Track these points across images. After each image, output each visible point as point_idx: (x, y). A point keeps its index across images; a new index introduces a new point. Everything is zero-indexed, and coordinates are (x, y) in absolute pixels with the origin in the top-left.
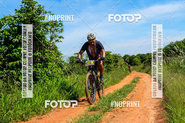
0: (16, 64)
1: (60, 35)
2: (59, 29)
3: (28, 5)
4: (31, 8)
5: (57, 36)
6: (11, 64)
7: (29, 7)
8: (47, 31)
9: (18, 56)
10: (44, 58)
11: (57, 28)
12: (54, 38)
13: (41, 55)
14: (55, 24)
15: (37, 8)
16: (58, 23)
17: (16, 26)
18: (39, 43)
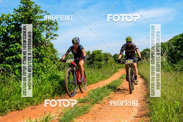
0: (13, 59)
4: (28, 8)
5: (52, 34)
6: (7, 58)
8: (43, 29)
9: (15, 51)
10: (40, 54)
11: (52, 27)
13: (37, 51)
15: (34, 7)
18: (36, 40)
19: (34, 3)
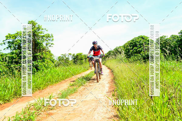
8: (44, 40)
10: (42, 56)
11: (50, 38)
14: (48, 36)
15: (37, 26)
18: (39, 47)
19: (37, 23)
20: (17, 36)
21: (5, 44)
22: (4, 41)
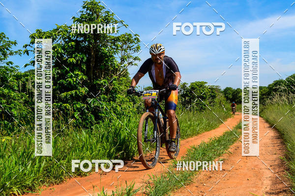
0: (71, 95)
1: (135, 55)
2: (134, 47)
3: (90, 11)
4: (95, 15)
5: (131, 56)
6: (64, 94)
7: (92, 15)
8: (117, 49)
9: (75, 83)
10: (111, 88)
11: (131, 45)
12: (126, 59)
13: (107, 83)
14: (128, 40)
15: (104, 15)
16: (133, 38)
17: (73, 41)
18: (105, 65)
19: (104, 8)
20: (55, 35)
21: (28, 54)
22: (26, 46)
